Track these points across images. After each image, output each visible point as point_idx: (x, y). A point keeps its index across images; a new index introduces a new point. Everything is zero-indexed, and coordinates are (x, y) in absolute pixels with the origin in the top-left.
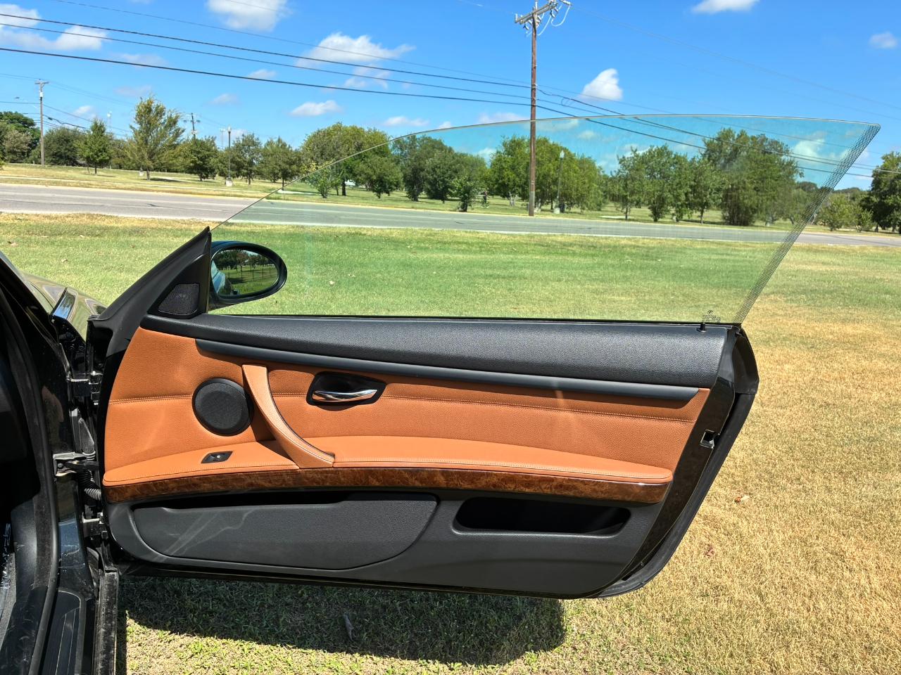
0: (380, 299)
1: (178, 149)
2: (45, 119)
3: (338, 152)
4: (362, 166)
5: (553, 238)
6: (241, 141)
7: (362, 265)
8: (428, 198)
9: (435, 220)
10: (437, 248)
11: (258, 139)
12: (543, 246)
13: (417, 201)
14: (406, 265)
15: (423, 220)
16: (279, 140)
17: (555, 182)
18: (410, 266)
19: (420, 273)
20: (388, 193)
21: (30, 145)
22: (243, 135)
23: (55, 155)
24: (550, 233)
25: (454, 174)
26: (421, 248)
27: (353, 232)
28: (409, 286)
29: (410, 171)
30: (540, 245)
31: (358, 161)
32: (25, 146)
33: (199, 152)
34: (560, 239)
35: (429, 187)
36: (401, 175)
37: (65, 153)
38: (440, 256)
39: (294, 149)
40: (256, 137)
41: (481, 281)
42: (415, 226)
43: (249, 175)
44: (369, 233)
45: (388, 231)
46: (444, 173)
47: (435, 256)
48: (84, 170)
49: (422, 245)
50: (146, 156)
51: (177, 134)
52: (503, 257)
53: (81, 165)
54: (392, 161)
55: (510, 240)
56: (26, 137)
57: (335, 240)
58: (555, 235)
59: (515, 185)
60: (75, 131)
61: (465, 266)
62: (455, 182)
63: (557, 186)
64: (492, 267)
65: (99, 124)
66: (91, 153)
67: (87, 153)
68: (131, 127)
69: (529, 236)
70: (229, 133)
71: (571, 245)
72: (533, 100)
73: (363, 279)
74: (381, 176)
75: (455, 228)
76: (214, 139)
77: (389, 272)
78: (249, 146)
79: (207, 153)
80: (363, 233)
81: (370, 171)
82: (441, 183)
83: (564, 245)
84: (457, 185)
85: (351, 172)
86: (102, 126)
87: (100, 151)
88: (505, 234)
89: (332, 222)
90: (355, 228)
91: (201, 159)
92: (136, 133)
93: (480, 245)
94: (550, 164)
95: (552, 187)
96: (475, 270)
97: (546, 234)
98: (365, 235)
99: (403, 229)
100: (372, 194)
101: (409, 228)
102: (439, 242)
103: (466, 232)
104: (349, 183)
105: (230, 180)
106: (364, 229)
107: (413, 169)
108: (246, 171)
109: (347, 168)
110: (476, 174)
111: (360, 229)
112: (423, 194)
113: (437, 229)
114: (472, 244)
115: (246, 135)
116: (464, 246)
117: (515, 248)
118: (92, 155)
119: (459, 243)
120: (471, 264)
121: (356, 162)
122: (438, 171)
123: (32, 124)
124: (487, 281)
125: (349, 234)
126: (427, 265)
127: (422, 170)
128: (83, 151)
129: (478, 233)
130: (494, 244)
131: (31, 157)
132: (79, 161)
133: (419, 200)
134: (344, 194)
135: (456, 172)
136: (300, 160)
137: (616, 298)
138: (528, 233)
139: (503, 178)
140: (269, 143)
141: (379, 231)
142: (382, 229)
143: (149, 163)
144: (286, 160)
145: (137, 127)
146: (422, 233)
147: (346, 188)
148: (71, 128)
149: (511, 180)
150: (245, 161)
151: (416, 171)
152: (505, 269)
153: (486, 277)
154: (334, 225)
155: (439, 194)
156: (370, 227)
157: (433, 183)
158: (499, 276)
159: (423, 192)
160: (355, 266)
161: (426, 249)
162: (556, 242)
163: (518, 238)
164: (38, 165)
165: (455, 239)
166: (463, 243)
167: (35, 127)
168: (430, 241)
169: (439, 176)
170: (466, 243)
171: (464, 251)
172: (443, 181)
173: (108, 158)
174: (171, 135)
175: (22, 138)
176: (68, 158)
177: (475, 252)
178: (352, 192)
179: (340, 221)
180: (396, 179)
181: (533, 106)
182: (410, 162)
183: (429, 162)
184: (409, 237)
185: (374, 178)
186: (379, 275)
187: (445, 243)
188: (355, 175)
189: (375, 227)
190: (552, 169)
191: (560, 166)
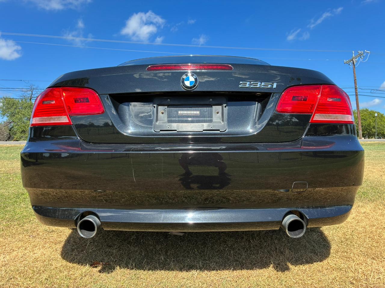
17: (374, 127)
63: (375, 129)
72: (356, 93)
94: (371, 120)
95: (373, 130)
181: (356, 95)
190: (372, 122)
191: (375, 120)
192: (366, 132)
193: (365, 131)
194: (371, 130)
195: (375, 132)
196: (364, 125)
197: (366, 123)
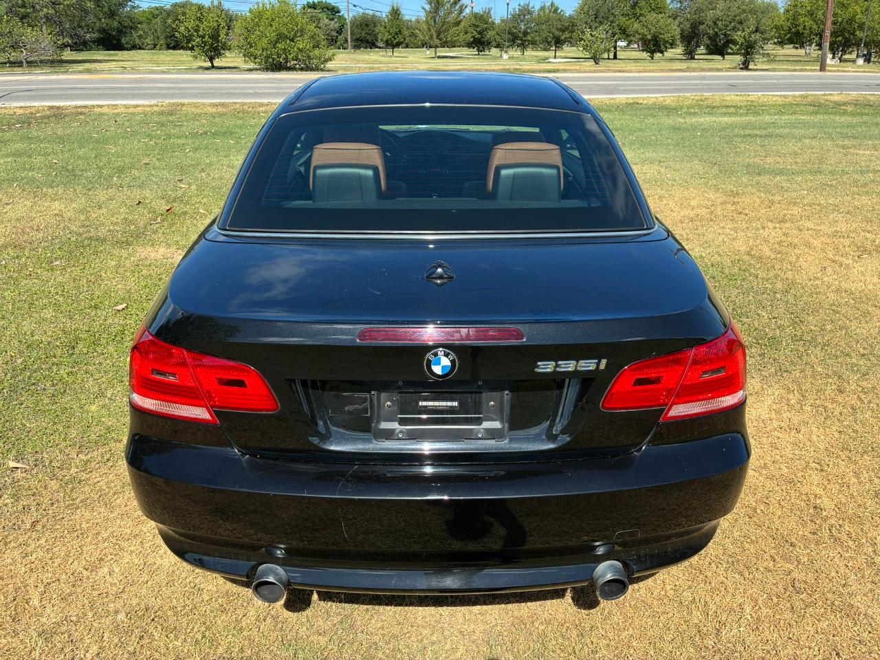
0: (654, 154)
1: (463, 24)
2: (351, 6)
3: (612, 14)
4: (636, 26)
5: (829, 98)
6: (517, 10)
7: (641, 130)
8: (707, 54)
9: (709, 84)
10: (705, 113)
11: (533, 7)
12: (814, 106)
13: (694, 59)
14: (676, 129)
15: (695, 85)
16: (552, 4)
17: (861, 27)
18: (679, 129)
19: (686, 134)
20: (662, 52)
21: (337, 32)
22: (519, 5)
23: (357, 40)
24: (826, 92)
25: (738, 26)
26: (691, 114)
27: (631, 101)
28: (677, 145)
29: (688, 26)
30: (811, 105)
31: (633, 20)
32: (334, 34)
33: (477, 26)
34: (836, 98)
35: (708, 42)
36: (678, 31)
37: (365, 37)
38: (706, 120)
39: (567, 15)
40: (531, 5)
41: (739, 140)
42: (687, 92)
43: (523, 46)
44: (645, 102)
45: (662, 99)
46: (726, 26)
47: (702, 120)
48: (382, 52)
49: (692, 110)
50: (435, 35)
51: (461, 11)
52: (767, 118)
53: (380, 48)
54: (669, 17)
55: (780, 101)
56: (334, 25)
57: (616, 110)
58: (831, 94)
59: (811, 32)
60: (373, 16)
61: (728, 128)
62: (738, 36)
63: (864, 32)
64: (754, 128)
65: (395, 8)
66: (390, 37)
67: (388, 36)
68: (423, 8)
69: (801, 96)
70: (508, 4)
71: (845, 104)
73: (642, 141)
74: (656, 34)
75: (727, 92)
76: (490, 10)
77: (661, 135)
78: (525, 16)
79: (486, 26)
80: (640, 102)
81: (645, 31)
82: (722, 36)
83: (837, 104)
84: (740, 40)
85: (624, 33)
86: (398, 10)
87: (397, 34)
88: (777, 96)
89: (612, 94)
90: (633, 99)
91: (480, 33)
92: (428, 13)
93: (748, 107)
94: (857, 7)
95: (857, 33)
96: (736, 131)
97: (823, 93)
98: (641, 104)
99: (676, 97)
100: (645, 55)
101: (681, 94)
102: (709, 107)
103: (737, 95)
104: (621, 44)
105: (506, 52)
106: (641, 98)
107: (692, 24)
108: (520, 42)
109: (620, 29)
110: (766, 23)
111: (637, 98)
112: (702, 49)
113: (707, 94)
114: (741, 107)
115: (522, 4)
116: (732, 110)
117: (781, 109)
118: (390, 39)
119: (728, 107)
120: (732, 126)
121: (630, 21)
122: (720, 23)
123: (339, 12)
124: (745, 140)
125: (628, 104)
126: (695, 128)
127: (702, 23)
128: (383, 35)
129: (749, 95)
130: (762, 106)
131: (339, 43)
132: (379, 45)
133: (696, 57)
134: (615, 57)
135: (741, 23)
136: (573, 25)
137: (861, 152)
138: (801, 93)
139: (797, 26)
140: (543, 8)
141: (654, 99)
142: (656, 97)
143: (437, 42)
144: (559, 27)
145: (428, 7)
146: (693, 99)
147: (618, 49)
148: (371, 13)
149: (807, 28)
150: (520, 32)
151: (695, 26)
152: (765, 129)
153: (745, 136)
154: (614, 96)
155: (718, 49)
156: (645, 96)
157: (713, 38)
158: (756, 135)
159: (702, 47)
160: (635, 131)
161: (695, 114)
162: (830, 101)
163: (790, 98)
164: (346, 51)
165: (724, 103)
166: (732, 106)
167: (341, 14)
168: (700, 106)
169: (720, 30)
170: (734, 107)
171: (730, 114)
172: (725, 35)
173: (402, 40)
174: (456, 12)
175: (331, 25)
176: (367, 42)
177: (741, 115)
178: (623, 53)
179: (619, 92)
180: (672, 37)
182: (689, 16)
183: (710, 14)
184: (681, 104)
185: (649, 37)
186: (653, 137)
187: (714, 107)
188: (628, 36)
189: (650, 96)
190: (859, 11)
191: (869, 6)
192: (840, 38)
193: (839, 36)
194: (853, 34)
195: (861, 40)
196: (840, 20)
197: (844, 16)
